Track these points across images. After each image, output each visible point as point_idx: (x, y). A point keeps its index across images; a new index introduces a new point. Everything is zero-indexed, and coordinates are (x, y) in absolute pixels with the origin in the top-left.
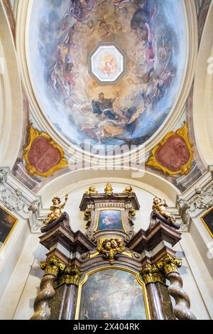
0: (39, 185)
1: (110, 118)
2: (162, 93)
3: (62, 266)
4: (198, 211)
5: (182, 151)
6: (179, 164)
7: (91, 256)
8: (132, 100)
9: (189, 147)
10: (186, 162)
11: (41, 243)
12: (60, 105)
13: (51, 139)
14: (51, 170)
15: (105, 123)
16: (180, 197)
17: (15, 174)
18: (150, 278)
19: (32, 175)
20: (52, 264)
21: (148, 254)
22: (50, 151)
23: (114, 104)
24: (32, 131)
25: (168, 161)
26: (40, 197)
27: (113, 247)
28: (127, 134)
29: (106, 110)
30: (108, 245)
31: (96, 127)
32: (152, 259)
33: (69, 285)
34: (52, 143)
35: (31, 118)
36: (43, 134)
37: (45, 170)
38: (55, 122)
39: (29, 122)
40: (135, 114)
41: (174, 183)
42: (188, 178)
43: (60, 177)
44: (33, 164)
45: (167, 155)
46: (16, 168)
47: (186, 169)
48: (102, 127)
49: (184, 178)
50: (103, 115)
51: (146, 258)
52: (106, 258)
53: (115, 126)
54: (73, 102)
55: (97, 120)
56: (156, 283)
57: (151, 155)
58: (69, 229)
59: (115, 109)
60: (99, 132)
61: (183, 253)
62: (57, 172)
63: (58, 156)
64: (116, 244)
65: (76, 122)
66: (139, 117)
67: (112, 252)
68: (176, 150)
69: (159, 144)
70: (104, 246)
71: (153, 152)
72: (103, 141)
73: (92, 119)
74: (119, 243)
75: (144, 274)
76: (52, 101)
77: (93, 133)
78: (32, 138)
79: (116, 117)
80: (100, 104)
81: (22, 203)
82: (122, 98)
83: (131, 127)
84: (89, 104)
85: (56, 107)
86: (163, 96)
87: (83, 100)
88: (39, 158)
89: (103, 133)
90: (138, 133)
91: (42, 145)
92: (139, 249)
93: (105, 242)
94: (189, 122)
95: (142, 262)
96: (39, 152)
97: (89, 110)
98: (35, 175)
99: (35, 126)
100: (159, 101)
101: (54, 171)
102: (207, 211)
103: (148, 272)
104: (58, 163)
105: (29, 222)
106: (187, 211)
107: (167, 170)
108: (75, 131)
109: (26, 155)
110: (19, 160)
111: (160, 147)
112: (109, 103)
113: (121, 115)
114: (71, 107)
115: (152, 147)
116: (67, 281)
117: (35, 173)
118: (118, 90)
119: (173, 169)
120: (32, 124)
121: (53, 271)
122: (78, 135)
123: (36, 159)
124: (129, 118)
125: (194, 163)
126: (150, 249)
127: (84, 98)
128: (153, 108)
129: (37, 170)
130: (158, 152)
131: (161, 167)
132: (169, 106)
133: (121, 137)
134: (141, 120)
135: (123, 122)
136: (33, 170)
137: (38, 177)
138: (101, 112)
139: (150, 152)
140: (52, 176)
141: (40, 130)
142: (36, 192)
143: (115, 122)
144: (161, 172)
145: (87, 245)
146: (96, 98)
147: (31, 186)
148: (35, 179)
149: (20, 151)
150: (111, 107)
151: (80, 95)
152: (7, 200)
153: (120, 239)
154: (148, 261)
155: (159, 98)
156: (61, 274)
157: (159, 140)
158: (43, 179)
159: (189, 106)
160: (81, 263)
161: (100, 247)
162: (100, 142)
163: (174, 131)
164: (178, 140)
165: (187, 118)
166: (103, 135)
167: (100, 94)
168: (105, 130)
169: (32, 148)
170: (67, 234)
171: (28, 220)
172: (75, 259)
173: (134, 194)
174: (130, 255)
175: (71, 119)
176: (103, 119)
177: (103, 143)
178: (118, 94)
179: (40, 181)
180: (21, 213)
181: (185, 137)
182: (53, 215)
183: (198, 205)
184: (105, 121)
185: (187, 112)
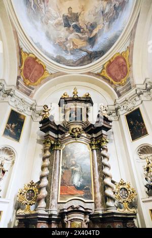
0: (33, 91)
1: (77, 31)
2: (117, 14)
3: (53, 142)
4: (125, 111)
5: (123, 69)
6: (120, 77)
7: (66, 136)
8: (94, 15)
9: (128, 66)
10: (124, 77)
11: (41, 130)
12: (39, 24)
13: (36, 58)
14: (39, 80)
15: (73, 36)
16: (117, 101)
17: (18, 88)
18: (94, 148)
19: (28, 86)
20: (48, 142)
21: (94, 136)
22: (37, 66)
23: (80, 18)
24: (23, 54)
25: (113, 74)
26: (35, 101)
27: (77, 131)
28: (89, 46)
29: (74, 23)
30: (74, 131)
31: (67, 39)
32: (95, 138)
33: (56, 150)
34: (37, 60)
35: (21, 44)
36: (31, 55)
37: (35, 81)
38: (36, 42)
39: (20, 48)
40: (95, 29)
41: (115, 90)
42: (123, 89)
43: (45, 84)
44: (27, 78)
45: (113, 69)
46: (18, 83)
47: (123, 82)
48: (71, 39)
49: (121, 87)
50: (71, 28)
51: (93, 137)
52: (74, 137)
53: (81, 38)
54: (49, 19)
55: (67, 33)
56: (96, 149)
57: (104, 68)
58: (54, 124)
59: (81, 23)
60: (68, 45)
61: (113, 132)
62: (43, 81)
63: (42, 69)
64: (78, 130)
65: (52, 37)
66: (99, 32)
67: (76, 134)
68: (120, 67)
69: (109, 61)
70: (72, 131)
71: (105, 66)
72: (72, 52)
73: (63, 32)
74: (80, 130)
75: (91, 145)
76: (33, 23)
77: (65, 46)
78: (24, 59)
79: (82, 30)
80: (69, 18)
81: (26, 106)
82: (87, 12)
83: (92, 41)
84: (61, 19)
85: (36, 27)
86: (117, 18)
87: (56, 15)
88: (30, 73)
89: (72, 44)
90: (97, 48)
91: (31, 63)
92: (90, 133)
93: (73, 129)
94: (130, 48)
95: (91, 139)
96: (30, 69)
97: (60, 25)
98: (30, 85)
99: (24, 50)
100: (114, 21)
101: (41, 80)
102: (129, 112)
103: (93, 145)
104: (43, 75)
105: (32, 117)
106: (119, 110)
107: (113, 81)
108: (52, 46)
109: (22, 73)
110: (19, 77)
111: (110, 63)
112: (76, 17)
113: (85, 29)
114: (47, 24)
115: (104, 63)
116: (55, 148)
117: (29, 84)
118: (83, 4)
119: (116, 80)
120: (22, 48)
121: (49, 145)
122: (54, 48)
123: (29, 74)
124: (91, 32)
125: (129, 79)
126: (95, 133)
127: (57, 14)
128: (109, 27)
129: (30, 82)
130: (108, 66)
131: (109, 77)
132: (120, 29)
133: (84, 49)
134: (100, 36)
135: (86, 36)
136: (28, 82)
137: (32, 86)
138: (70, 26)
139: (103, 65)
140: (40, 84)
141: (28, 52)
142: (32, 97)
143: (80, 35)
144: (109, 81)
145: (64, 131)
146: (66, 12)
147: (28, 94)
148: (30, 88)
149: (18, 70)
150: (78, 21)
151: (53, 11)
152: (18, 106)
153: (81, 127)
154: (94, 139)
155: (114, 19)
156: (52, 146)
157: (109, 58)
158: (34, 87)
159: (133, 35)
160: (61, 139)
161: (70, 132)
162: (69, 54)
163: (120, 53)
164: (122, 60)
165: (130, 45)
166: (72, 47)
167: (69, 9)
168: (73, 42)
169: (25, 67)
170: (53, 127)
171: (31, 116)
172: (58, 138)
173: (90, 98)
174: (85, 135)
175: (48, 35)
176: (72, 32)
177: (72, 54)
178: (83, 9)
179: (33, 89)
180: (27, 112)
181: (127, 59)
182: (45, 116)
183: (125, 108)
184: (73, 34)
185: (131, 39)
